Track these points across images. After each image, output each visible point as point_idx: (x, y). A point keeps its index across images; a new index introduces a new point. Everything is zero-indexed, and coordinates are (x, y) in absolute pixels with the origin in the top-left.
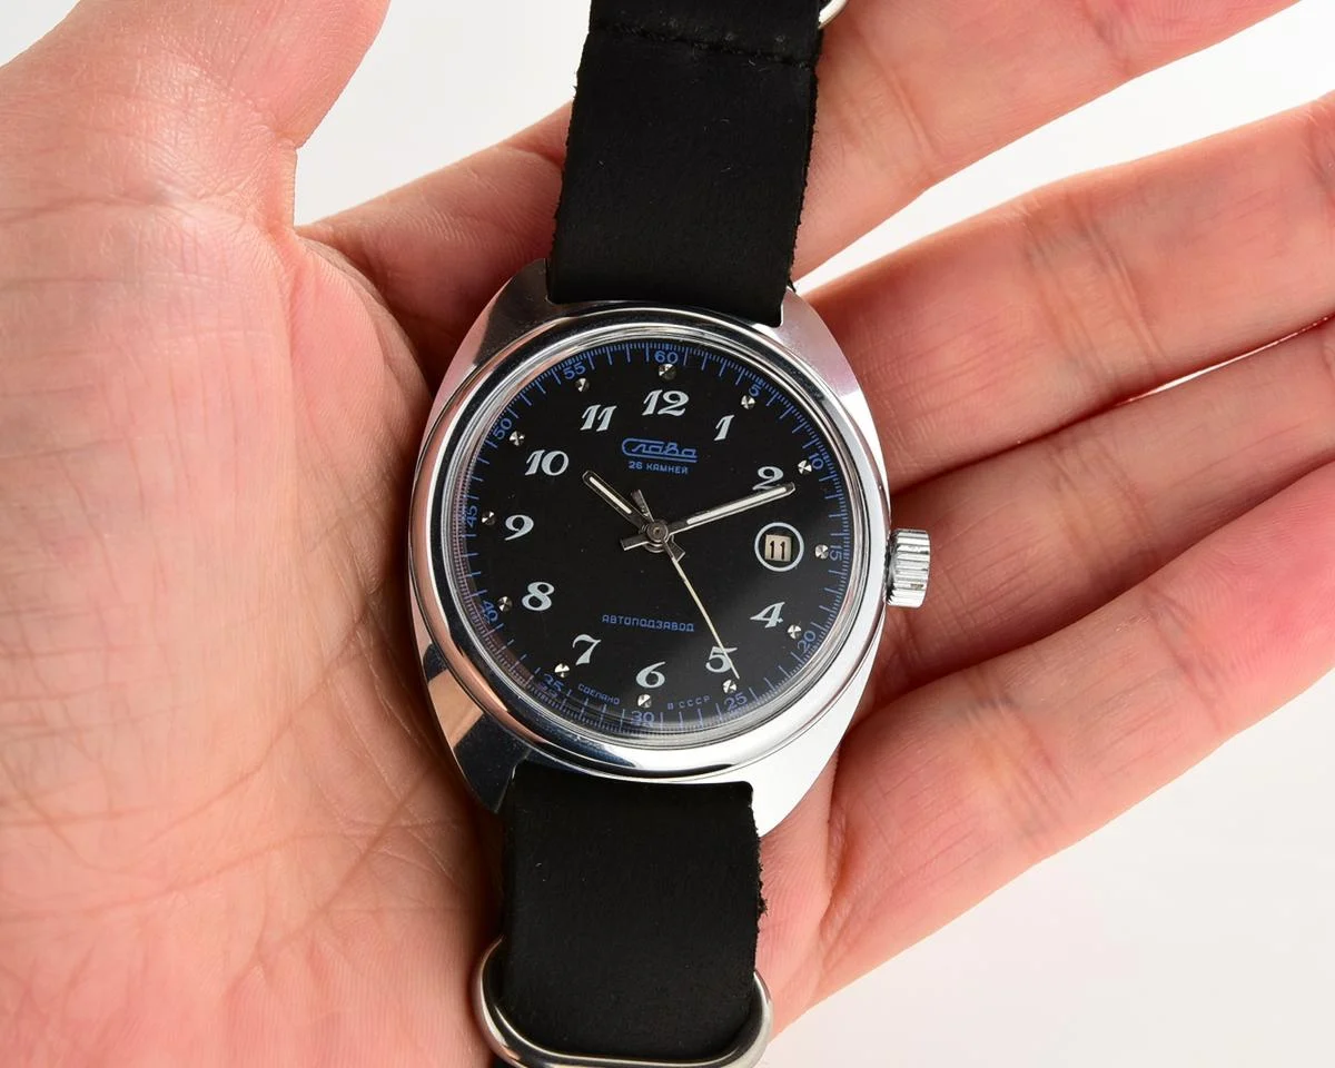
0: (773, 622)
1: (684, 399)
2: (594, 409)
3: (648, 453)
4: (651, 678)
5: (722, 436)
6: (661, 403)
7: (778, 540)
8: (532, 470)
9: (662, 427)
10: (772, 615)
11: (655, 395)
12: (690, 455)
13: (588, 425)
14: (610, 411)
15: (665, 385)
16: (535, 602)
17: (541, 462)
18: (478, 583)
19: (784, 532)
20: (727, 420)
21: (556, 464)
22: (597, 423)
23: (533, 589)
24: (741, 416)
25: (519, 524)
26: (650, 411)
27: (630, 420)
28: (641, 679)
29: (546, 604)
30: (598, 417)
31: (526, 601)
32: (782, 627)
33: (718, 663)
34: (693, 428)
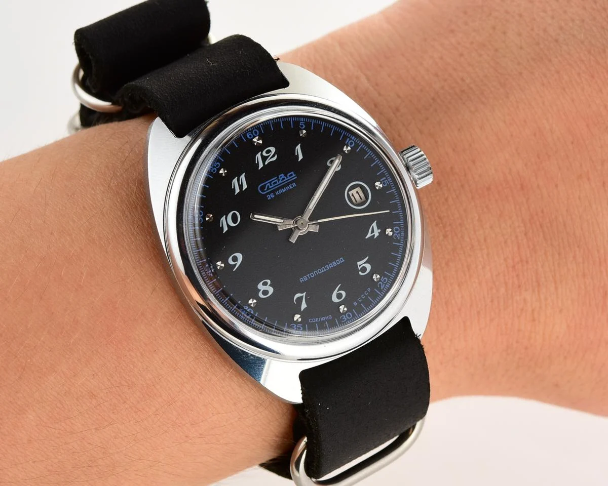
0: (376, 234)
1: (273, 150)
2: (235, 181)
3: (273, 187)
4: (339, 296)
5: (301, 157)
6: (264, 159)
7: (355, 192)
8: (226, 229)
9: (272, 170)
10: (374, 230)
11: (259, 155)
12: (292, 176)
13: (237, 191)
14: (243, 177)
15: (260, 148)
16: (265, 292)
17: (227, 222)
18: (233, 301)
19: (355, 186)
20: (298, 147)
21: (234, 219)
22: (241, 187)
23: (261, 286)
24: (305, 143)
25: (235, 259)
26: (261, 165)
27: (255, 177)
28: (335, 299)
29: (271, 290)
30: (240, 183)
31: (261, 295)
32: (382, 234)
33: (364, 269)
34: (285, 162)
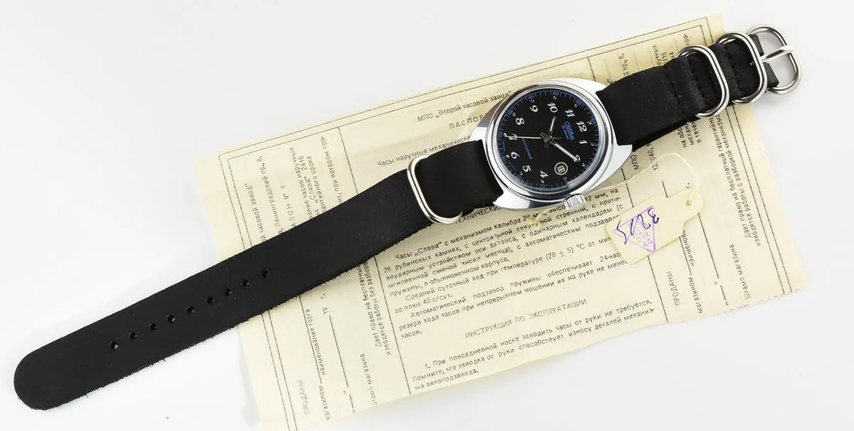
0: (542, 176)
1: (585, 130)
2: (572, 111)
3: (567, 128)
4: (514, 156)
5: (581, 143)
6: (581, 126)
7: (564, 168)
8: (549, 105)
9: (576, 129)
10: (544, 175)
11: (583, 123)
12: (572, 138)
13: (567, 112)
14: (573, 115)
15: (586, 124)
16: (518, 121)
17: (552, 106)
18: (516, 106)
19: (565, 168)
20: (586, 142)
21: (553, 109)
22: (569, 114)
23: (521, 119)
24: (588, 145)
25: (535, 108)
26: (578, 124)
27: (573, 121)
28: (513, 153)
29: (519, 124)
30: (570, 113)
31: (517, 119)
32: (542, 178)
33: (526, 168)
34: (579, 136)
